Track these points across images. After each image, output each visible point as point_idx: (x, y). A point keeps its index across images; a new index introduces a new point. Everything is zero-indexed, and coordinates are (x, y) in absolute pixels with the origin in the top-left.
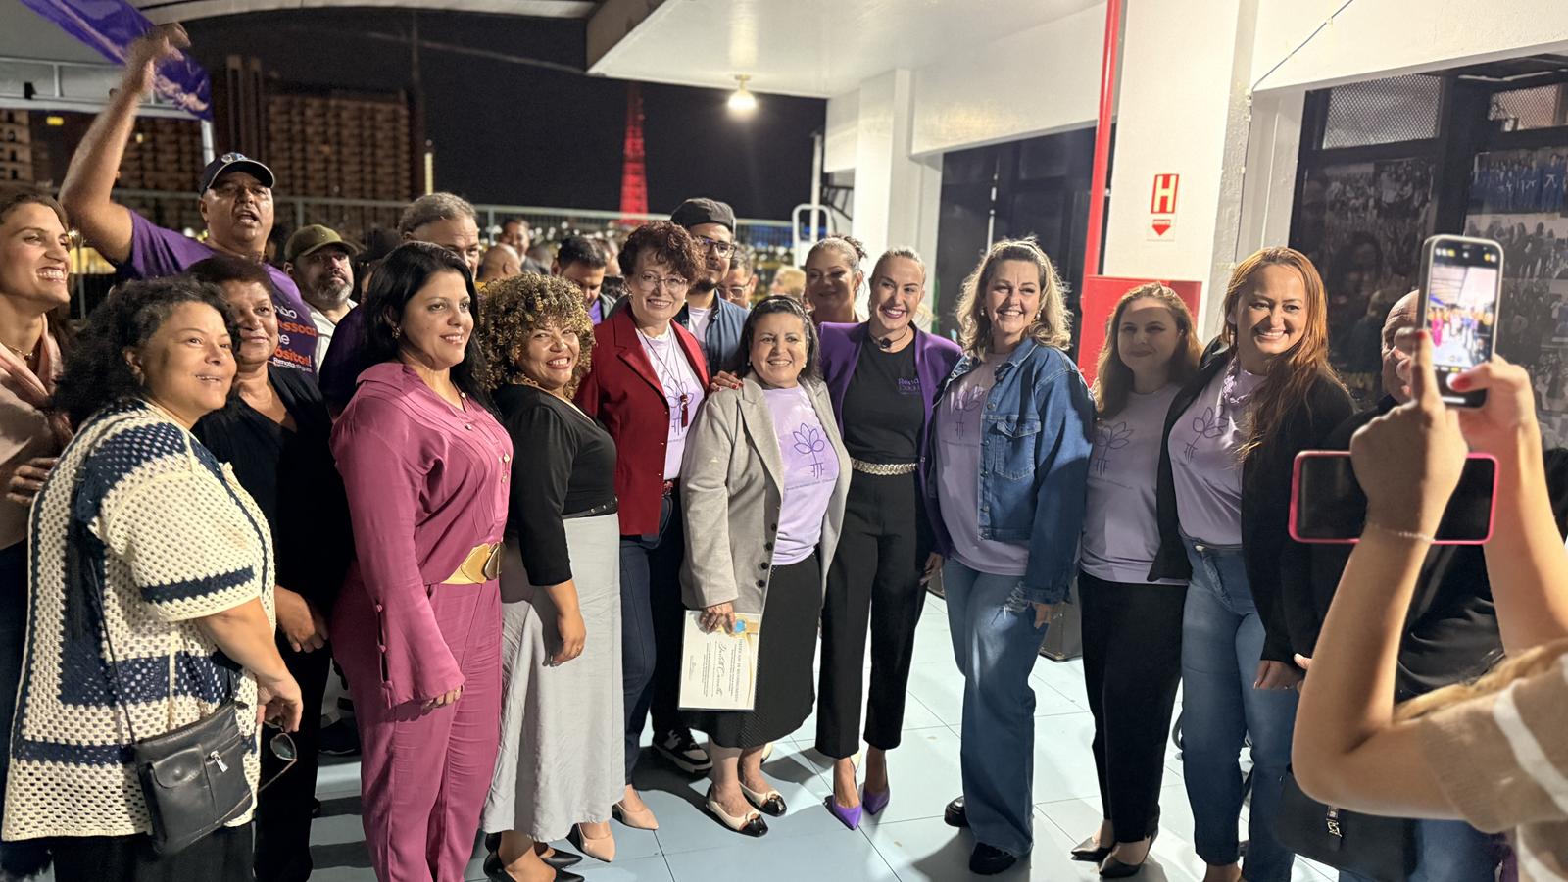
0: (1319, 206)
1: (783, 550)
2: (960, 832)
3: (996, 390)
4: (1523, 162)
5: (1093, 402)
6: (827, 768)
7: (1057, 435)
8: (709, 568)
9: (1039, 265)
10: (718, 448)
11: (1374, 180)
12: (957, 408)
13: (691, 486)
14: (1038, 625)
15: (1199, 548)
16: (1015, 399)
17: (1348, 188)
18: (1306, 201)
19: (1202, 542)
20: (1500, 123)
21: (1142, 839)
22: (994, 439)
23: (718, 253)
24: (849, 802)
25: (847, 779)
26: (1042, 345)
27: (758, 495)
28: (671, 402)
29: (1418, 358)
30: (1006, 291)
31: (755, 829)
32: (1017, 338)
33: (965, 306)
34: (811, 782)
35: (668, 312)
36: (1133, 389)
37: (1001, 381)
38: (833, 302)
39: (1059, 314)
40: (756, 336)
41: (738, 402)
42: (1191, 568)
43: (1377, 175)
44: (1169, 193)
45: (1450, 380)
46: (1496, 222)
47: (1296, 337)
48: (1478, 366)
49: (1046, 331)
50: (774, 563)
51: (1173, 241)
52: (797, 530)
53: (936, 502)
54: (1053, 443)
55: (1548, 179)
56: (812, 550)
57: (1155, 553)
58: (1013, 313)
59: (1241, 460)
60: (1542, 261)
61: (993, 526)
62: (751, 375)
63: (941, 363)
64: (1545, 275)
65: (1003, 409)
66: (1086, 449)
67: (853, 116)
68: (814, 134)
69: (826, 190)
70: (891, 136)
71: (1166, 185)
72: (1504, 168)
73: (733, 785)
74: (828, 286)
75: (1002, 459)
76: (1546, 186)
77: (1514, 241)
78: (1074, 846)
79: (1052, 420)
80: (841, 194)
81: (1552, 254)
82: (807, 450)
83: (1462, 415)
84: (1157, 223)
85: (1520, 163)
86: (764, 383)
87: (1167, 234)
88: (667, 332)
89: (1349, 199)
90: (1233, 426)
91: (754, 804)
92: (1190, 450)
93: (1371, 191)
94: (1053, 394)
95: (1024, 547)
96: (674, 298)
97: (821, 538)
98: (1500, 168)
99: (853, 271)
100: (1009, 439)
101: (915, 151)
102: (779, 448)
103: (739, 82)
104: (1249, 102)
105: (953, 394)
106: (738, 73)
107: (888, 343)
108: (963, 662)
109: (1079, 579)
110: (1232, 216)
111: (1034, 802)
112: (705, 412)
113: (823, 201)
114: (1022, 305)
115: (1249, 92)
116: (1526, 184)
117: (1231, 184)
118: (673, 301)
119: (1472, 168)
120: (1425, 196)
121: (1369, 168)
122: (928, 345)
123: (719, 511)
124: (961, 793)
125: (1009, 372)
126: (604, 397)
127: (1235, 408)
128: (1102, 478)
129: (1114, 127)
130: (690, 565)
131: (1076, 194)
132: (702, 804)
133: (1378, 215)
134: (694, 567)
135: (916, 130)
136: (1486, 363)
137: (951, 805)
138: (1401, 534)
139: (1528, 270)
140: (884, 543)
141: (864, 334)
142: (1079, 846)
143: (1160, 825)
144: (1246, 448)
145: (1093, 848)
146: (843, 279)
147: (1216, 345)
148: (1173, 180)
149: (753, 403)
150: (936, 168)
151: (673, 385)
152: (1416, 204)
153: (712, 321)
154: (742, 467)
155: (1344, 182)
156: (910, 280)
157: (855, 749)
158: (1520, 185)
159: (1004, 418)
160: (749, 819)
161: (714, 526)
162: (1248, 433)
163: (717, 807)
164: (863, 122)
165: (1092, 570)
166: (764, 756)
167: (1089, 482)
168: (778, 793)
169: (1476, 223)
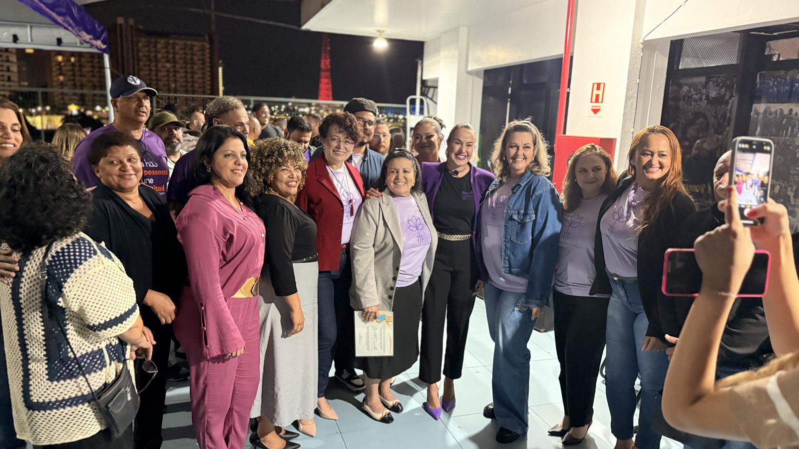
0: (677, 99)
1: (402, 279)
2: (492, 421)
3: (512, 198)
5: (562, 204)
6: (424, 388)
7: (544, 221)
8: (364, 289)
9: (532, 134)
10: (370, 228)
11: (705, 86)
12: (492, 206)
13: (355, 247)
14: (533, 318)
15: (616, 279)
16: (522, 202)
17: (692, 89)
18: (670, 96)
19: (617, 276)
20: (771, 56)
21: (584, 425)
22: (511, 223)
23: (368, 126)
24: (435, 406)
25: (434, 394)
26: (535, 175)
27: (389, 252)
28: (345, 203)
29: (729, 202)
30: (516, 148)
31: (387, 420)
32: (523, 171)
33: (496, 154)
34: (416, 395)
35: (343, 158)
36: (582, 197)
37: (515, 193)
38: (428, 150)
39: (544, 158)
40: (389, 170)
41: (380, 205)
42: (612, 289)
43: (707, 83)
44: (600, 92)
45: (746, 212)
46: (768, 108)
47: (665, 171)
48: (761, 205)
49: (538, 167)
50: (397, 286)
51: (601, 117)
52: (409, 269)
53: (481, 254)
54: (542, 225)
55: (795, 86)
56: (417, 278)
57: (593, 281)
58: (520, 159)
59: (638, 234)
60: (792, 128)
61: (510, 267)
62: (386, 190)
63: (483, 184)
64: (793, 136)
65: (516, 208)
66: (558, 227)
67: (437, 50)
68: (417, 60)
69: (423, 88)
70: (457, 61)
71: (598, 88)
72: (773, 79)
73: (376, 398)
74: (425, 143)
75: (515, 233)
76: (794, 89)
77: (777, 117)
78: (549, 429)
79: (542, 213)
80: (432, 90)
82: (415, 229)
83: (752, 231)
84: (594, 108)
85: (781, 77)
86: (393, 194)
87: (599, 114)
88: (343, 167)
89: (693, 95)
90: (633, 217)
91: (386, 406)
92: (611, 229)
93: (704, 91)
94: (542, 200)
95: (526, 278)
96: (347, 150)
97: (422, 273)
98: (770, 80)
99: (438, 135)
100: (519, 223)
101: (470, 68)
102: (400, 228)
103: (379, 33)
104: (641, 46)
105: (489, 199)
106: (379, 29)
107: (457, 173)
108: (494, 335)
109: (553, 294)
110: (632, 104)
111: (529, 405)
112: (363, 209)
113: (422, 94)
114: (524, 155)
115: (641, 41)
116: (784, 88)
117: (632, 89)
118: (345, 151)
119: (756, 80)
120: (732, 93)
121: (703, 79)
122: (477, 174)
123: (370, 260)
124: (492, 402)
125: (518, 189)
126: (310, 201)
127: (634, 207)
128: (566, 243)
129: (572, 58)
130: (355, 287)
131: (552, 92)
132: (360, 406)
133: (708, 103)
134: (357, 288)
135: (470, 58)
136: (765, 204)
137: (487, 407)
138: (720, 293)
139: (784, 132)
140: (454, 275)
141: (444, 168)
142: (552, 429)
143: (593, 418)
144: (640, 228)
145: (559, 429)
146: (432, 139)
147: (625, 175)
148: (602, 86)
149: (388, 205)
150: (480, 78)
151: (346, 195)
152: (727, 98)
153: (364, 161)
154: (382, 238)
155: (690, 86)
156: (469, 140)
157: (439, 379)
158: (781, 89)
159: (516, 212)
160: (384, 414)
161: (367, 267)
162: (641, 220)
163: (368, 408)
164: (442, 53)
165: (559, 289)
166: (392, 382)
167: (560, 245)
168: (399, 401)
169: (758, 108)
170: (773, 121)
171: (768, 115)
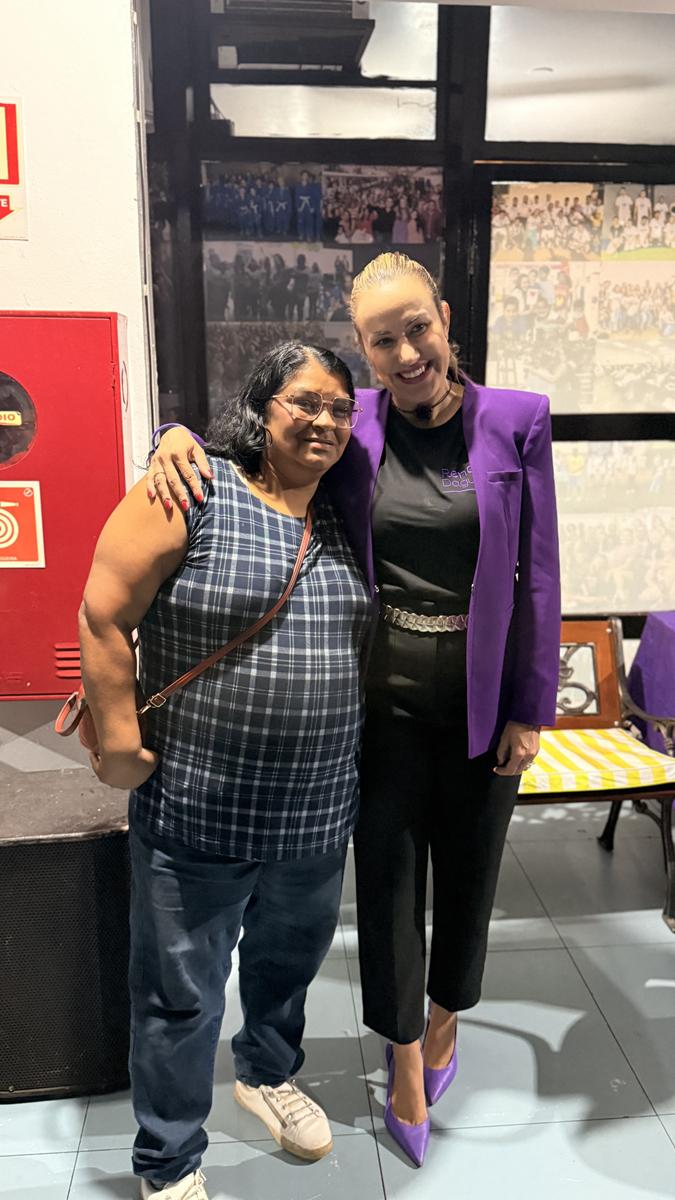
4: (266, 177)
46: (245, 252)
55: (302, 201)
60: (311, 300)
64: (315, 317)
77: (272, 276)
81: (321, 292)
85: (262, 178)
98: (238, 182)
116: (276, 206)
119: (201, 182)
139: (296, 311)
158: (268, 207)
169: (217, 252)
170: (262, 283)
171: (247, 270)
